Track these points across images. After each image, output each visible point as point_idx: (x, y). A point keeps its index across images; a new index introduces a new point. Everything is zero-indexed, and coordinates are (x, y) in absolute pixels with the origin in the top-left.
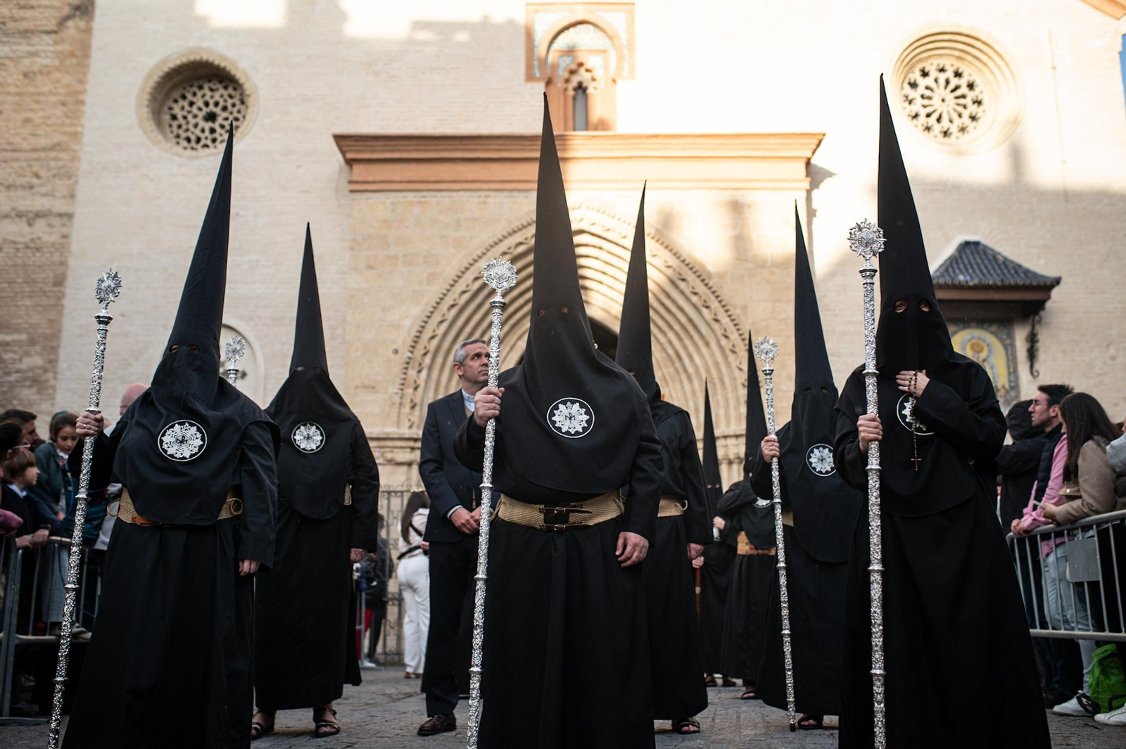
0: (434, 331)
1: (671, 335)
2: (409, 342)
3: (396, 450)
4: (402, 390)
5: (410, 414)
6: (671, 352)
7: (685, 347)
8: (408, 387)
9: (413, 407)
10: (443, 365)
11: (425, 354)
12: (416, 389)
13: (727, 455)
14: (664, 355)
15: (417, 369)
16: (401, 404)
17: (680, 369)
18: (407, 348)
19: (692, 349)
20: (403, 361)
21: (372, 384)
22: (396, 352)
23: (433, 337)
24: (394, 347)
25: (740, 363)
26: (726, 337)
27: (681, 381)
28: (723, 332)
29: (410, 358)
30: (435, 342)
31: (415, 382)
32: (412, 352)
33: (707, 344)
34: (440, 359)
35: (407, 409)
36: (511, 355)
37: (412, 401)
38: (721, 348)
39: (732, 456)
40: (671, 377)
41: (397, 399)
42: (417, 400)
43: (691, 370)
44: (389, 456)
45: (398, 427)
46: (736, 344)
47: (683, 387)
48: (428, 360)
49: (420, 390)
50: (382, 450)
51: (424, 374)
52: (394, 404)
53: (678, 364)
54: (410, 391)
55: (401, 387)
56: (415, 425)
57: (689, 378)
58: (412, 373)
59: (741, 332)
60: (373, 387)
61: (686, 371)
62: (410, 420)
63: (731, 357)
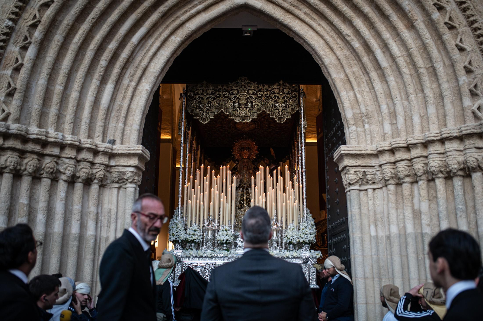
5: (4, 102)
7: (378, 35)
9: (10, 94)
11: (34, 25)
12: (17, 70)
13: (446, 166)
14: (348, 53)
15: (21, 44)
17: (370, 65)
19: (387, 35)
25: (461, 40)
26: (440, 8)
27: (370, 81)
29: (10, 28)
30: (49, 12)
31: (17, 61)
37: (10, 85)
39: (454, 166)
42: (18, 85)
43: (385, 63)
46: (454, 18)
47: (372, 87)
48: (38, 34)
49: (24, 72)
51: (31, 52)
53: (366, 59)
54: (9, 72)
56: (11, 118)
58: (14, 49)
62: (3, 111)
63: (447, 36)
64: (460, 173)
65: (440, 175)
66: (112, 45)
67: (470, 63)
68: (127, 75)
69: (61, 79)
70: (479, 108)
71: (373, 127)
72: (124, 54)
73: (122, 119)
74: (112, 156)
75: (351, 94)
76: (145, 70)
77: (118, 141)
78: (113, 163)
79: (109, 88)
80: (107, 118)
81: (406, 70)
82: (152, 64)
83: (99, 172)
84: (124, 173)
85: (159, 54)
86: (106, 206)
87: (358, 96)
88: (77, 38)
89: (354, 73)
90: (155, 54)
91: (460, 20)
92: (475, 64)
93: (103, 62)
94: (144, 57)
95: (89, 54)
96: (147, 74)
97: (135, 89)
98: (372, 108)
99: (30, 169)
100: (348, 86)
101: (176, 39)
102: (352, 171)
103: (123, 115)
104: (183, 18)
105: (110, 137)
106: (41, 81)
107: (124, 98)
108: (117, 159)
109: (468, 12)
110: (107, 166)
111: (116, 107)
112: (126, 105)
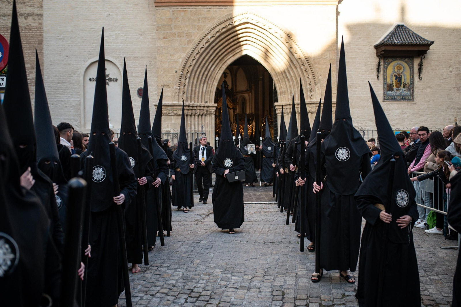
0: (191, 63)
2: (181, 68)
3: (178, 110)
4: (179, 87)
5: (183, 96)
8: (181, 86)
9: (184, 93)
10: (194, 77)
11: (188, 72)
12: (184, 86)
15: (185, 78)
16: (179, 92)
17: (285, 77)
18: (181, 70)
20: (179, 76)
21: (168, 85)
22: (176, 72)
23: (191, 66)
24: (175, 70)
25: (308, 75)
26: (303, 65)
27: (285, 81)
28: (302, 63)
29: (182, 74)
30: (191, 68)
31: (184, 84)
32: (182, 72)
33: (296, 68)
34: (193, 74)
35: (181, 94)
36: (220, 71)
37: (183, 91)
38: (301, 69)
40: (281, 80)
41: (177, 91)
42: (185, 91)
43: (289, 77)
44: (175, 112)
45: (178, 101)
46: (307, 68)
47: (286, 83)
48: (189, 75)
49: (186, 86)
50: (173, 110)
51: (187, 80)
52: (177, 92)
54: (182, 87)
55: (179, 86)
57: (288, 80)
58: (183, 80)
59: (309, 63)
60: (168, 86)
61: (287, 77)
62: (183, 98)
63: (305, 73)
66: (206, 73)
67: (310, 82)
68: (210, 80)
69: (194, 86)
70: (311, 95)
71: (286, 96)
72: (209, 75)
73: (209, 95)
74: (208, 107)
75: (280, 84)
76: (215, 78)
77: (208, 101)
78: (208, 109)
79: (205, 85)
80: (205, 95)
81: (295, 81)
82: (217, 76)
83: (205, 112)
84: (211, 112)
85: (219, 73)
86: (206, 121)
87: (282, 85)
88: (198, 73)
89: (281, 78)
90: (218, 72)
91: (309, 69)
92: (312, 82)
93: (204, 78)
94: (214, 74)
95: (200, 77)
96: (216, 79)
97: (212, 84)
98: (286, 89)
99: (190, 114)
100: (279, 82)
101: (224, 67)
102: (279, 110)
103: (209, 93)
104: (226, 60)
105: (206, 100)
106: (190, 88)
107: (209, 87)
108: (209, 108)
109: (311, 67)
110: (207, 110)
111: (207, 91)
112: (210, 90)
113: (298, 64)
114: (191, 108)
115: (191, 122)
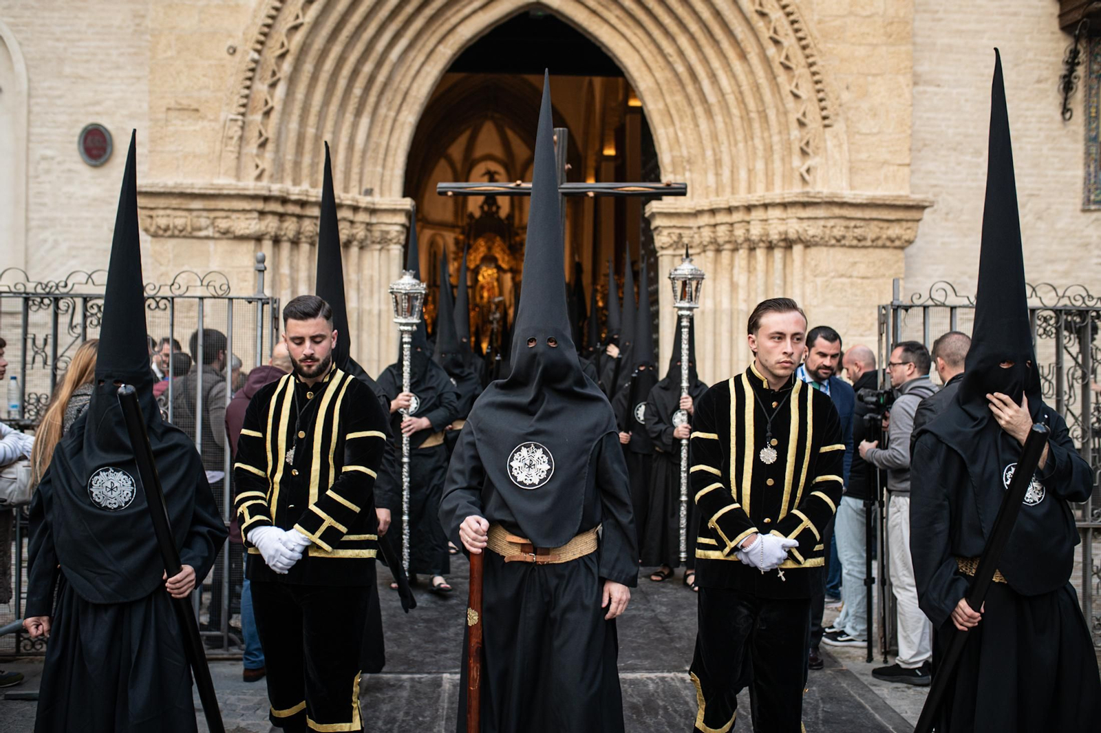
0: (297, 17)
1: (683, 41)
2: (255, 34)
3: (234, 216)
4: (243, 114)
5: (257, 155)
6: (681, 69)
7: (705, 60)
8: (254, 111)
9: (263, 145)
10: (314, 78)
11: (282, 56)
12: (267, 114)
13: (768, 235)
14: (669, 75)
15: (270, 81)
16: (241, 138)
17: (695, 97)
18: (252, 44)
19: (716, 64)
20: (244, 67)
21: (195, 106)
22: (233, 51)
23: (295, 28)
24: (230, 42)
25: (797, 86)
26: (777, 42)
27: (694, 116)
28: (771, 33)
29: (256, 62)
30: (299, 37)
31: (266, 103)
32: (259, 52)
33: (743, 56)
34: (308, 67)
35: (252, 148)
36: (427, 68)
37: (261, 134)
38: (766, 61)
39: (775, 237)
40: (678, 110)
41: (235, 131)
42: (270, 133)
43: (712, 98)
44: (223, 224)
45: (238, 177)
46: (791, 57)
47: (697, 125)
48: (287, 66)
49: (275, 116)
50: (213, 215)
51: (281, 90)
52: (231, 138)
53: (690, 89)
54: (258, 117)
55: (242, 110)
56: (266, 174)
57: (709, 112)
58: (261, 87)
59: (800, 34)
60: (197, 110)
61: (704, 99)
62: (257, 166)
63: (782, 77)
64: (782, 244)
65: (761, 244)
66: (368, 68)
67: (804, 114)
68: (384, 103)
69: (312, 119)
70: (808, 171)
71: (695, 176)
72: (381, 78)
73: (380, 161)
74: (373, 211)
75: (671, 130)
76: (406, 94)
77: (377, 190)
78: (374, 220)
79: (365, 121)
80: (362, 163)
81: (735, 111)
82: (415, 86)
83: (360, 232)
84: (388, 232)
85: (423, 73)
86: (367, 272)
87: (680, 134)
88: (329, 65)
89: (676, 103)
90: (418, 72)
91: (798, 60)
92: (810, 116)
93: (357, 91)
94: (404, 76)
95: (342, 82)
96: (410, 99)
97: (395, 120)
98: (695, 151)
99: (291, 234)
100: (667, 120)
101: (447, 52)
102: (665, 232)
103: (381, 156)
104: (454, 20)
105: (366, 186)
106: (294, 125)
107: (381, 133)
108: (379, 215)
109: (808, 51)
110: (368, 224)
111: (372, 146)
112: (384, 143)
113: (752, 39)
114: (291, 209)
115: (293, 268)
